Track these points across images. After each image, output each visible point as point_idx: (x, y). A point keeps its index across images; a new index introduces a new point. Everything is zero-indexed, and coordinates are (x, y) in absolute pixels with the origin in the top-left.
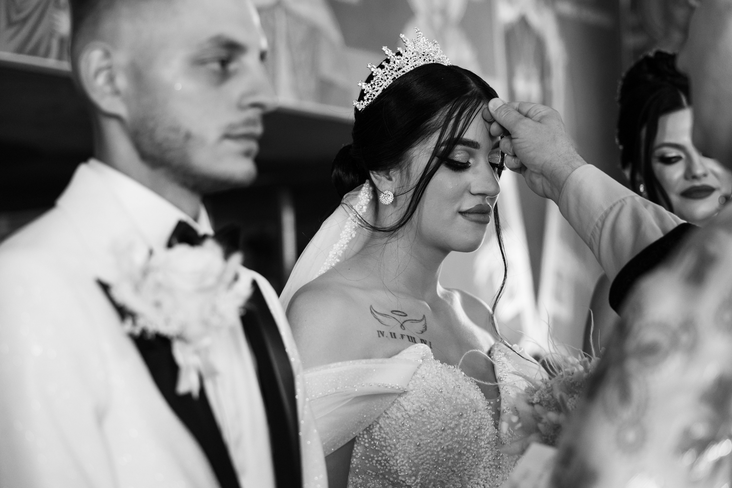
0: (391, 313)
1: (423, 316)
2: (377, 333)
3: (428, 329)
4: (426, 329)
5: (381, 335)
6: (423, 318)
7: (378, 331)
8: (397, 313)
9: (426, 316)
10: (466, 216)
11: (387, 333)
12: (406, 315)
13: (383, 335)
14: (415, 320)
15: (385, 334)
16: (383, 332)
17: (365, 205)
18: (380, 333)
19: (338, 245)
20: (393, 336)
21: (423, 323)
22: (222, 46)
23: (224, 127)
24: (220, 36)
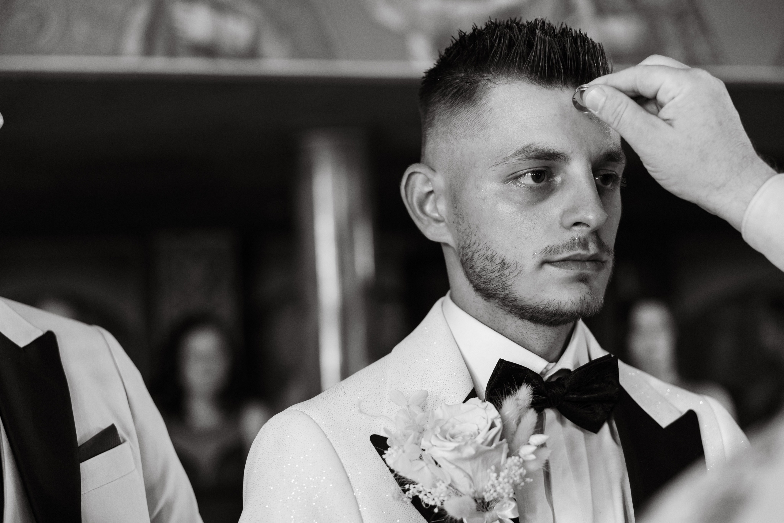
22: (533, 158)
23: (541, 253)
24: (529, 146)
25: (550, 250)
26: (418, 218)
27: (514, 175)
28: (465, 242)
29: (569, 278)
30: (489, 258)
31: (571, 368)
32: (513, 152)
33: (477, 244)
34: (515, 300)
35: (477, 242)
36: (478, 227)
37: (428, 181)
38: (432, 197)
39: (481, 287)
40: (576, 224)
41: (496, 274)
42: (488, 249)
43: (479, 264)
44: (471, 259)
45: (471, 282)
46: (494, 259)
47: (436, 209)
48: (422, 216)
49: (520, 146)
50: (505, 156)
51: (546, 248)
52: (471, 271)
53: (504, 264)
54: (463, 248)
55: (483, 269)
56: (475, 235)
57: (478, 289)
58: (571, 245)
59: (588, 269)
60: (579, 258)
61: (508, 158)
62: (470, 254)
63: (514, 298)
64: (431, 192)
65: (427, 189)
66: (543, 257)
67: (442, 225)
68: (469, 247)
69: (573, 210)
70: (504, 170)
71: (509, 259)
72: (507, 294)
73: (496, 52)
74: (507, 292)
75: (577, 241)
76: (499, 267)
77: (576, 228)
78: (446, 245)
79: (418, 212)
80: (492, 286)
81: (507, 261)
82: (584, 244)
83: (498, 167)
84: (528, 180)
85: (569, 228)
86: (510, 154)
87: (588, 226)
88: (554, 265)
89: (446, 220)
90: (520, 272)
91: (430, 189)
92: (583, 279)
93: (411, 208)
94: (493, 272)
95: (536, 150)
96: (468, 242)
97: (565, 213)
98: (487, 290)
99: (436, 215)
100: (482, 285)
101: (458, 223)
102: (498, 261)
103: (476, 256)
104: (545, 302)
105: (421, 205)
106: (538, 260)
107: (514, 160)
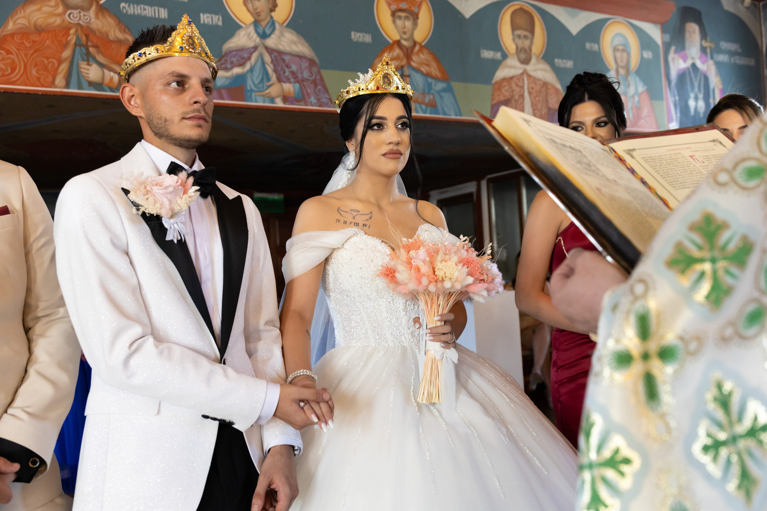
0: (350, 211)
1: (370, 211)
2: (336, 220)
3: (372, 218)
4: (371, 219)
5: (338, 221)
6: (370, 213)
7: (337, 219)
8: (353, 211)
9: (372, 212)
10: (385, 156)
11: (342, 221)
12: (359, 212)
13: (339, 222)
14: (365, 214)
15: (340, 221)
16: (340, 220)
17: (353, 161)
18: (338, 220)
19: (342, 182)
20: (345, 223)
21: (370, 215)
22: (176, 76)
23: (181, 114)
24: (174, 72)
25: (185, 113)
26: (128, 106)
27: (168, 84)
28: (149, 113)
29: (194, 125)
30: (160, 118)
31: (198, 170)
32: (167, 74)
33: (154, 113)
34: (172, 135)
35: (154, 112)
36: (154, 106)
37: (131, 90)
38: (133, 98)
39: (157, 132)
40: (195, 103)
41: (163, 125)
42: (159, 114)
43: (155, 121)
44: (152, 120)
45: (153, 131)
46: (162, 118)
47: (136, 103)
48: (129, 105)
49: (170, 71)
50: (164, 75)
51: (183, 112)
52: (152, 126)
53: (166, 120)
54: (148, 116)
55: (158, 123)
56: (153, 109)
57: (156, 134)
58: (194, 111)
59: (202, 122)
60: (197, 116)
61: (165, 76)
62: (151, 118)
63: (171, 135)
64: (133, 96)
65: (131, 94)
66: (182, 116)
67: (139, 108)
68: (151, 115)
69: (194, 97)
70: (164, 81)
71: (168, 117)
72: (168, 134)
73: (158, 36)
74: (168, 132)
75: (196, 110)
76: (164, 121)
77: (195, 105)
78: (141, 117)
79: (128, 104)
80: (161, 131)
81: (167, 119)
82: (198, 111)
83: (161, 80)
84: (174, 85)
85: (192, 105)
86: (166, 75)
87: (200, 103)
88: (187, 120)
89: (140, 106)
90: (173, 123)
91: (133, 94)
92: (199, 126)
93: (124, 102)
94: (161, 124)
95: (177, 73)
96: (150, 113)
97: (191, 98)
98: (159, 133)
99: (136, 105)
100: (157, 131)
101: (146, 106)
102: (164, 119)
103: (154, 118)
104: (184, 135)
105: (129, 101)
106: (180, 117)
107: (168, 77)
